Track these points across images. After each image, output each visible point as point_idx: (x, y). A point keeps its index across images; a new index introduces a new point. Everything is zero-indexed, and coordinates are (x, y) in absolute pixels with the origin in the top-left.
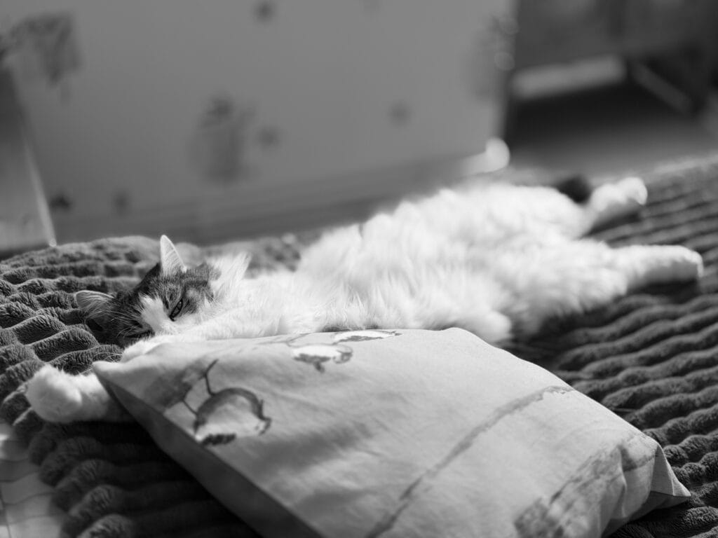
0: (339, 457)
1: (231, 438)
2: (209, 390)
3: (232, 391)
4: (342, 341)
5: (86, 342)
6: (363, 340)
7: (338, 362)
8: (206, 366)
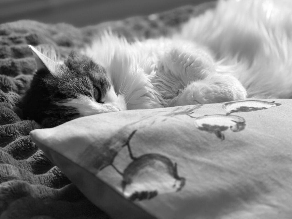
0: (244, 209)
1: (154, 194)
2: (131, 155)
3: (151, 157)
4: (233, 111)
5: (11, 118)
6: (251, 110)
7: (234, 131)
8: (128, 136)
